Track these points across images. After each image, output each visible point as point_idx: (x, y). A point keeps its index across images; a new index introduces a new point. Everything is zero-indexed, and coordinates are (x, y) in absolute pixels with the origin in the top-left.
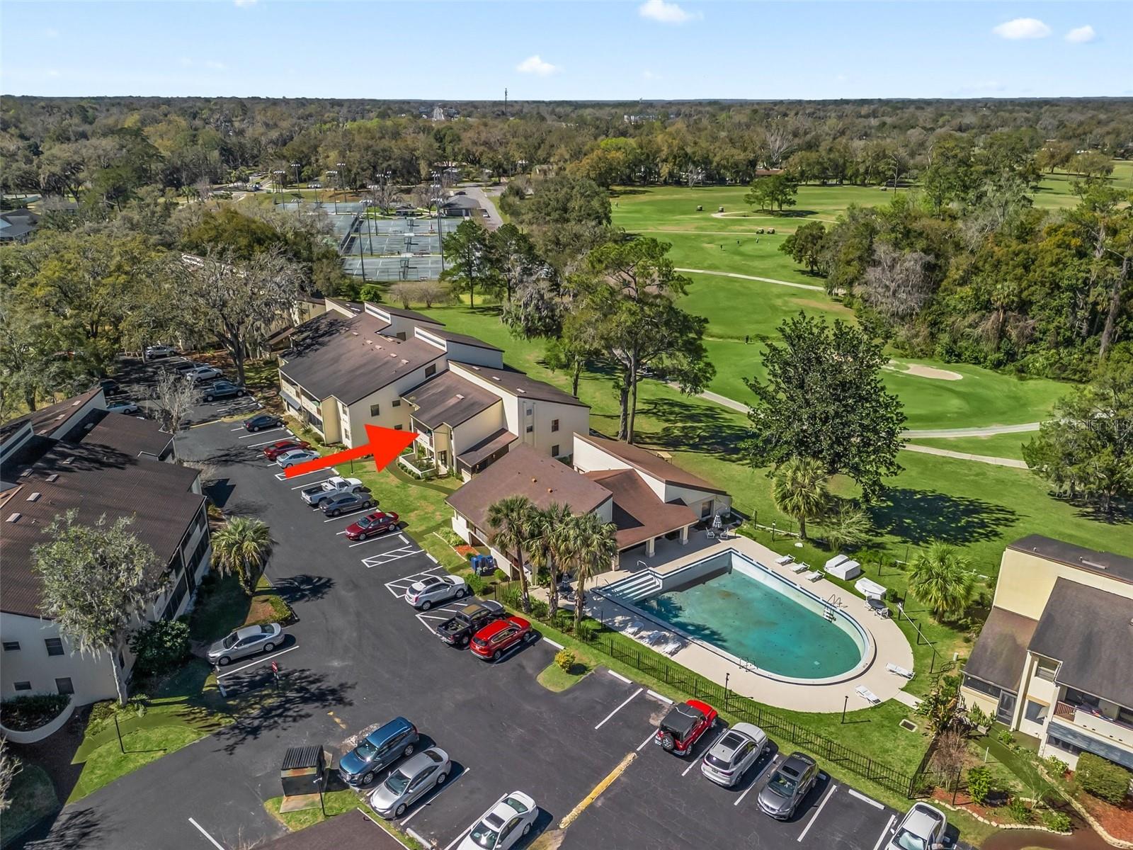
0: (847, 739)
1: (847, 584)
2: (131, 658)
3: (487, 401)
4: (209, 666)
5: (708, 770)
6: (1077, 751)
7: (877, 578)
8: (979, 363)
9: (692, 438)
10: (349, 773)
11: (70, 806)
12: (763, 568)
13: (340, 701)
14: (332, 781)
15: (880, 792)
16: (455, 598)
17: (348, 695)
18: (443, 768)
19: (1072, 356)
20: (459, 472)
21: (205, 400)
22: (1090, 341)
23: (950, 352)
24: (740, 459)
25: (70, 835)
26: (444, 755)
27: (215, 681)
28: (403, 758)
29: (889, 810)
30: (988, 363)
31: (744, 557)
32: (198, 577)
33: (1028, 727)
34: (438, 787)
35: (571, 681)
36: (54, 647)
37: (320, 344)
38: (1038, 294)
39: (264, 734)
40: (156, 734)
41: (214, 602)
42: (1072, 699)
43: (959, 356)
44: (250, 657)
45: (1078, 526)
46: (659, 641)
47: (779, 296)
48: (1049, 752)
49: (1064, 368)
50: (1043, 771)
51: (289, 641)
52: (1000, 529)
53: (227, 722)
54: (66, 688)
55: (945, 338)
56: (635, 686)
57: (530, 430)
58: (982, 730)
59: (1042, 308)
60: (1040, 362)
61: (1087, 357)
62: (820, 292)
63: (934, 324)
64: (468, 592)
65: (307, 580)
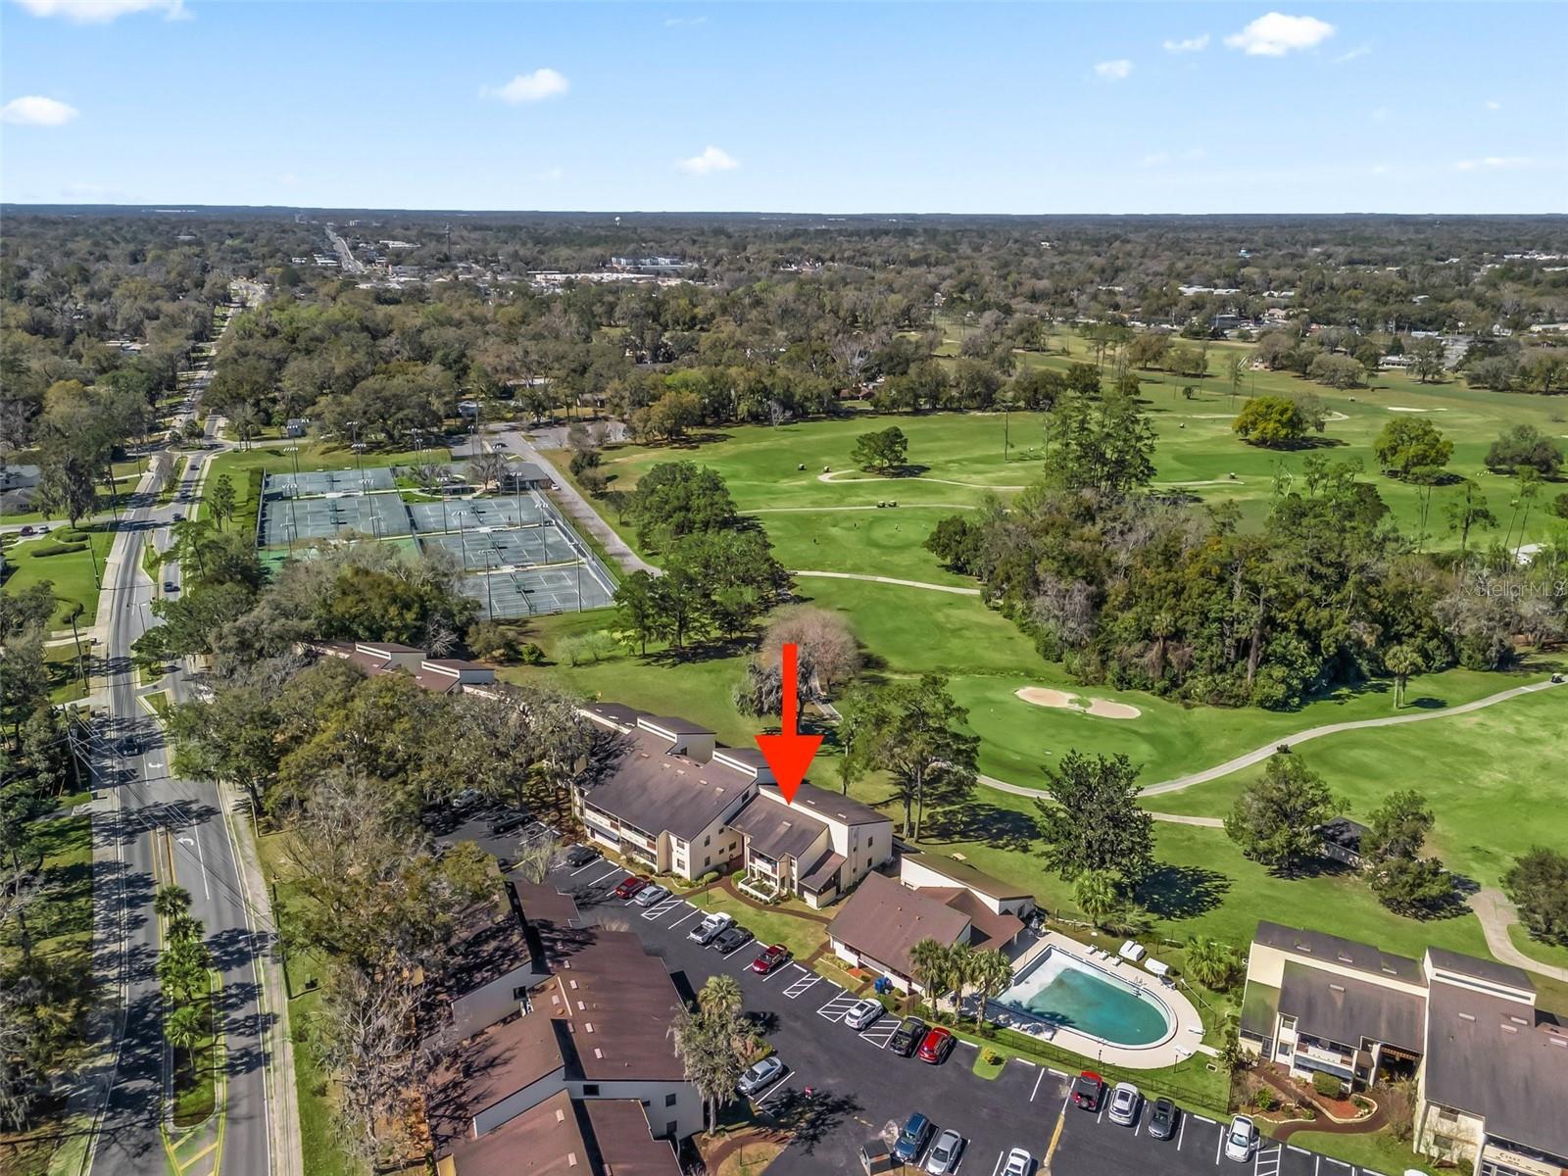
0: (1181, 1082)
1: (1138, 964)
3: (815, 828)
4: (744, 1097)
5: (1113, 1117)
6: (1311, 1070)
7: (1157, 957)
8: (1147, 689)
9: (957, 825)
12: (1080, 960)
13: (854, 1108)
15: (1210, 1113)
16: (878, 1016)
17: (857, 1103)
19: (1225, 681)
20: (801, 893)
21: (497, 831)
22: (1238, 666)
23: (1121, 680)
24: (1006, 845)
26: (957, 1134)
27: (758, 1107)
29: (1219, 1124)
30: (1155, 690)
31: (1061, 951)
33: (1281, 1059)
34: (960, 1154)
35: (998, 1069)
36: (671, 1100)
37: (612, 768)
38: (1191, 624)
39: (823, 1139)
40: (751, 1149)
42: (1306, 1040)
43: (1129, 683)
45: (1272, 885)
46: (1038, 1031)
47: (938, 607)
48: (1295, 1073)
49: (1221, 694)
50: (1294, 1086)
51: (784, 1069)
52: (1221, 896)
54: (672, 1127)
55: (1114, 665)
56: (1039, 1067)
57: (855, 849)
58: (1255, 1064)
59: (1196, 636)
60: (1200, 689)
61: (1238, 682)
62: (972, 597)
63: (1103, 652)
64: (884, 1010)
65: (755, 1016)
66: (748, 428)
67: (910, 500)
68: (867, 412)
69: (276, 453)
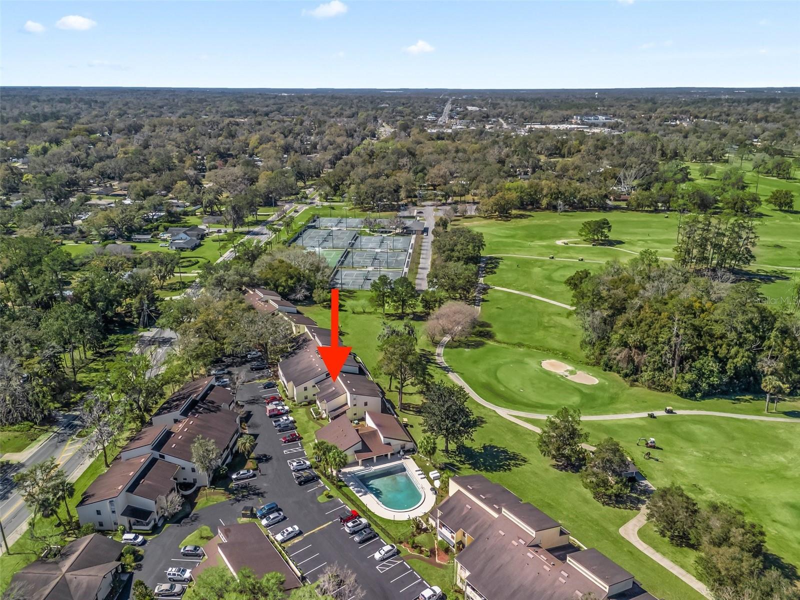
1: (432, 481)
2: (212, 475)
3: (342, 392)
4: (231, 480)
8: (618, 373)
10: (258, 514)
11: (194, 512)
13: (263, 496)
14: (254, 516)
16: (306, 469)
17: (265, 495)
18: (281, 517)
20: (328, 418)
21: (253, 370)
25: (193, 518)
26: (282, 514)
27: (232, 485)
28: (273, 512)
30: (622, 374)
32: (234, 451)
34: (279, 522)
35: (326, 500)
36: (193, 470)
37: (295, 354)
39: (241, 502)
40: (215, 497)
41: (237, 459)
43: (610, 368)
44: (243, 479)
46: (358, 492)
49: (654, 383)
50: (436, 543)
51: (254, 476)
53: (233, 497)
54: (195, 481)
56: (344, 504)
57: (355, 405)
58: (430, 531)
59: (651, 349)
60: (645, 378)
64: (310, 467)
65: (265, 456)
66: (547, 212)
67: (595, 258)
68: (623, 208)
69: (333, 208)
